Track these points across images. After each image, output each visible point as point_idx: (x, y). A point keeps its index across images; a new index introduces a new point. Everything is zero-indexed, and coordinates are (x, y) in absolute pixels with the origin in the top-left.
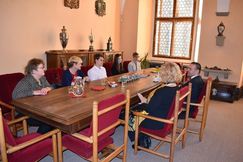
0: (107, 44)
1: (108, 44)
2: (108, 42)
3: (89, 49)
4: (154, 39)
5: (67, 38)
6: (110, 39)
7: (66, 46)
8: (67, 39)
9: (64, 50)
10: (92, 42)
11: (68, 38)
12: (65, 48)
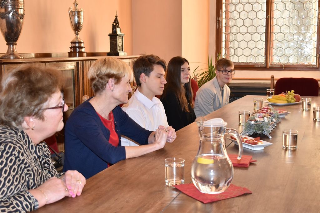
0: (110, 35)
1: (113, 37)
2: (113, 29)
3: (69, 50)
4: (219, 20)
5: (21, 12)
6: (116, 21)
7: (16, 39)
8: (22, 16)
9: (13, 51)
10: (77, 28)
11: (24, 14)
12: (13, 45)
